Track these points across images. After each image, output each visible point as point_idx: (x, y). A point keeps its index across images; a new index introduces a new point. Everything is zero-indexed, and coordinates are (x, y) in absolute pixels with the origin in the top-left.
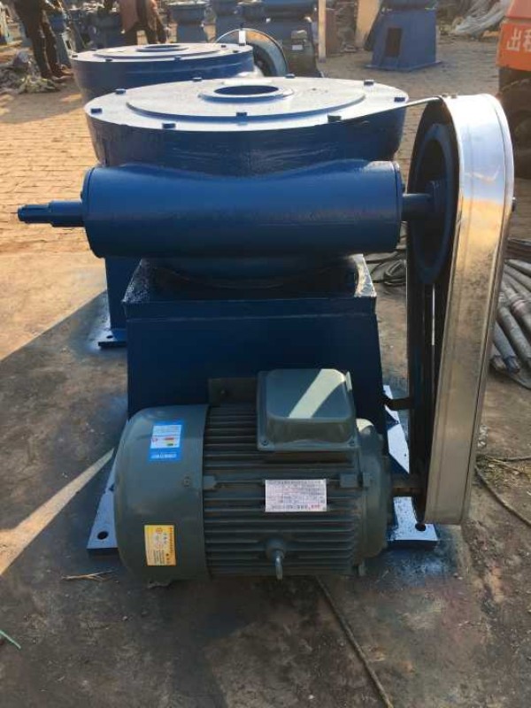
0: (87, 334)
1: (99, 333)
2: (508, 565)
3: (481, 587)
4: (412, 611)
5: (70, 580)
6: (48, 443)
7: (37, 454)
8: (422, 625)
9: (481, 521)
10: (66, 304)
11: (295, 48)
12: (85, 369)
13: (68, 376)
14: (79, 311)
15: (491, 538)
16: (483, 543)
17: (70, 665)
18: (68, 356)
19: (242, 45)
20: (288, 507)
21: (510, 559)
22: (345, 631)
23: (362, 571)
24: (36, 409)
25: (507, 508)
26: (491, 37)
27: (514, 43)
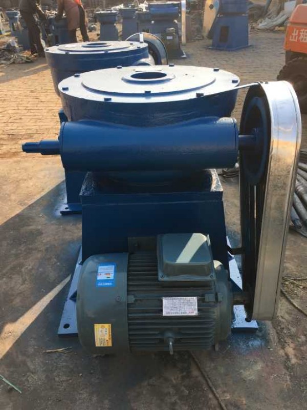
0: (54, 206)
1: (60, 206)
2: (298, 341)
3: (283, 354)
4: (245, 369)
5: (49, 352)
6: (33, 272)
7: (27, 278)
8: (250, 378)
9: (282, 315)
10: (41, 189)
11: (168, 38)
12: (53, 227)
13: (43, 232)
14: (48, 193)
15: (288, 325)
16: (283, 328)
17: (50, 403)
18: (43, 219)
19: (142, 42)
20: (175, 313)
21: (300, 338)
22: (207, 381)
23: (217, 348)
24: (25, 251)
25: (297, 308)
26: (279, 30)
27: (294, 38)
